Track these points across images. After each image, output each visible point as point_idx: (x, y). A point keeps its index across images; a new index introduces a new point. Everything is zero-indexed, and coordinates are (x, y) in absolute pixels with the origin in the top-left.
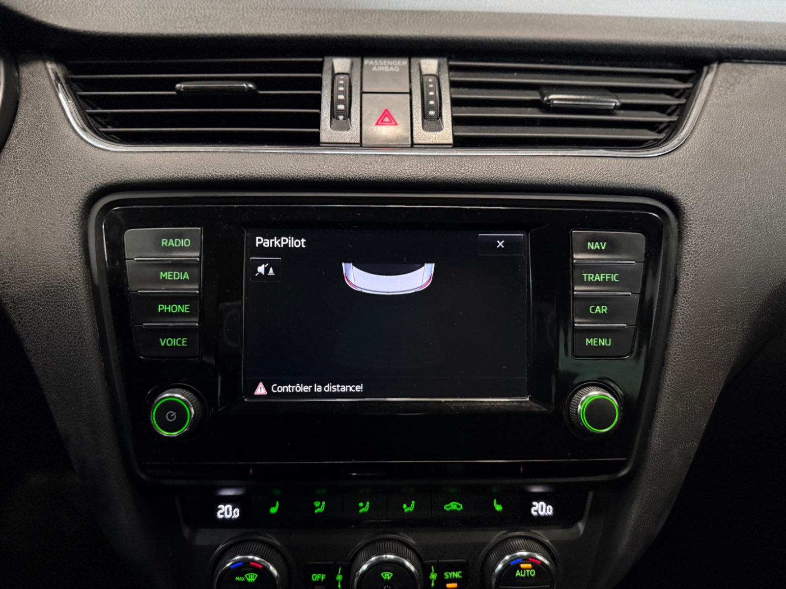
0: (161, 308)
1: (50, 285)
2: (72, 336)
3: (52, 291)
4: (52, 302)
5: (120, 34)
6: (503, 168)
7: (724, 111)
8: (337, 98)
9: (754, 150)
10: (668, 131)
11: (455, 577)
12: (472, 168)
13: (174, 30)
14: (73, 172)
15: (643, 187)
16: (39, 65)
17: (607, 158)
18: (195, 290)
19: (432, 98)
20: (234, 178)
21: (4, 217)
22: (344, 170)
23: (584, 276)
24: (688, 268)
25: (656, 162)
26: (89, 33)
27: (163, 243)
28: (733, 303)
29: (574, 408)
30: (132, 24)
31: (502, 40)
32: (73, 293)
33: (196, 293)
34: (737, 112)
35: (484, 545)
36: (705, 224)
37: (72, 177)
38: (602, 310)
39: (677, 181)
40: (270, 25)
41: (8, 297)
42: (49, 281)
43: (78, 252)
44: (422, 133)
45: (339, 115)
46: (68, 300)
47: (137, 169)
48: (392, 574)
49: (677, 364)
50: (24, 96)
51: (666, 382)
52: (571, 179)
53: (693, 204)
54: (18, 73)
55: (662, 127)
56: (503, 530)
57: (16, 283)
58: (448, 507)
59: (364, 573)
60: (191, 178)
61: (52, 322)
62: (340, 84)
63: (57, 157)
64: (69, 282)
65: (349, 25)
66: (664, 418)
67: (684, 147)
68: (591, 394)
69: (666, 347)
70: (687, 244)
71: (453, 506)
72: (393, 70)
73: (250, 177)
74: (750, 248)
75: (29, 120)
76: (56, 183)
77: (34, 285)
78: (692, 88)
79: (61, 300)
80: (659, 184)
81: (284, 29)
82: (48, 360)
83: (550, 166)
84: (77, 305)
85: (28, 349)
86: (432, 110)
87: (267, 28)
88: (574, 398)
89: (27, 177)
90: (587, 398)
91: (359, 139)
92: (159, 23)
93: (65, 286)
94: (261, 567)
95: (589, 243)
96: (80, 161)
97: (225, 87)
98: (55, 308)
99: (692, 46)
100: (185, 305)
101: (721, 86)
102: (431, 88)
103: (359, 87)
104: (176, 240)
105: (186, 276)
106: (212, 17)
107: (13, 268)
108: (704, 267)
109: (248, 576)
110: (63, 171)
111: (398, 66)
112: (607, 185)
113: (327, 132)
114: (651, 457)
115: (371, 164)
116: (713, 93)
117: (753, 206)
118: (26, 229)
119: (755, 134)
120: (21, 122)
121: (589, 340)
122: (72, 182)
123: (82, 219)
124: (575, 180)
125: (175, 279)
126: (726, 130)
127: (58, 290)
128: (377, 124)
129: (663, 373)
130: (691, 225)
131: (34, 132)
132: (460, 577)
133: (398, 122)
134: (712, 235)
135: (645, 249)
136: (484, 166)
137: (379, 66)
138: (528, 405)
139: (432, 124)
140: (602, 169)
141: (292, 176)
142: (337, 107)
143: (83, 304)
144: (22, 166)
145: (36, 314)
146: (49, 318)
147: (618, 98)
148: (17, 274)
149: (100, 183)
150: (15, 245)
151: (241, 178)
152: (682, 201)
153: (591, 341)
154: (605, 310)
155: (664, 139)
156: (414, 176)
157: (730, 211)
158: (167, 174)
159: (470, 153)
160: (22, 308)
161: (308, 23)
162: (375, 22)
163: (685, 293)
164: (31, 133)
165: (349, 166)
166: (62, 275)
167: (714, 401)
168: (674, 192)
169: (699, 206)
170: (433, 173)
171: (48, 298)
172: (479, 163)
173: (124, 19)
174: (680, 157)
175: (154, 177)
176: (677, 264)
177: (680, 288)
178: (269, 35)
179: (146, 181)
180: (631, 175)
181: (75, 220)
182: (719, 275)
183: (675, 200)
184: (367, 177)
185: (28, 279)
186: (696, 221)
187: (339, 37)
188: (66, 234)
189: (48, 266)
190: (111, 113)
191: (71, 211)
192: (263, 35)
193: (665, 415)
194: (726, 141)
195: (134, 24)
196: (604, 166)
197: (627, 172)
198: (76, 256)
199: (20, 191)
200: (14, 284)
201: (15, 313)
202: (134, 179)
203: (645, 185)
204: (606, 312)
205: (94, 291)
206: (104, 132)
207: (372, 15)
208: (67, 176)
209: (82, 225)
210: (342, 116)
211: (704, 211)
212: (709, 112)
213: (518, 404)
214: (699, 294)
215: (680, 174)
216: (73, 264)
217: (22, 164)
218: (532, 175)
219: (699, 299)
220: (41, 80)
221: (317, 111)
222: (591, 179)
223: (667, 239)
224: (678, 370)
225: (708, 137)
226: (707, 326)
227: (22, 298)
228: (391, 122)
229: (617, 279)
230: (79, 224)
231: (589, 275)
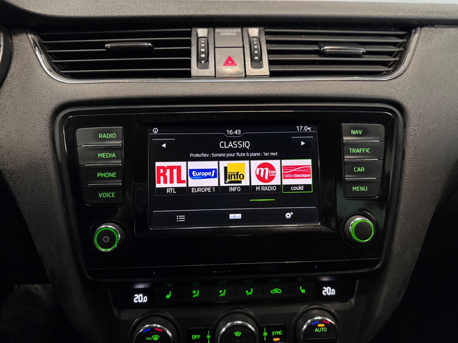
0: (99, 174)
1: (32, 163)
2: (45, 193)
3: (33, 166)
4: (33, 173)
5: (72, 17)
6: (300, 87)
7: (426, 54)
8: (201, 51)
9: (445, 76)
10: (394, 66)
11: (278, 334)
12: (282, 88)
13: (104, 14)
14: (45, 96)
15: (382, 98)
16: (24, 35)
17: (360, 81)
18: (120, 163)
19: (256, 49)
20: (141, 97)
21: (4, 123)
22: (206, 91)
23: (350, 150)
24: (410, 144)
25: (389, 83)
26: (53, 16)
27: (100, 136)
28: (437, 164)
29: (347, 228)
30: (79, 11)
31: (296, 16)
32: (46, 167)
33: (120, 166)
34: (433, 54)
35: (296, 313)
36: (419, 118)
37: (45, 98)
38: (362, 170)
39: (401, 93)
40: (160, 10)
41: (6, 171)
42: (32, 160)
43: (48, 143)
44: (251, 70)
45: (202, 60)
46: (43, 171)
47: (83, 93)
48: (241, 333)
49: (406, 201)
50: (15, 53)
51: (401, 211)
52: (340, 94)
53: (411, 107)
54: (12, 40)
55: (390, 64)
56: (306, 305)
57: (11, 162)
58: (273, 292)
59: (224, 333)
60: (116, 98)
61: (33, 185)
62: (202, 43)
63: (35, 88)
64: (44, 160)
65: (206, 9)
66: (400, 233)
67: (405, 74)
68: (356, 220)
69: (399, 191)
70: (409, 130)
71: (276, 291)
72: (232, 34)
73: (151, 96)
74: (445, 132)
75: (18, 67)
76: (35, 102)
77: (22, 163)
78: (407, 42)
79: (39, 172)
80: (391, 95)
81: (168, 12)
82: (31, 208)
83: (327, 87)
84: (48, 174)
85: (19, 202)
86: (256, 56)
87: (158, 11)
88: (347, 222)
89: (17, 100)
90: (354, 222)
91: (214, 74)
92: (95, 10)
93: (41, 163)
94: (161, 331)
95: (352, 131)
96: (49, 89)
97: (134, 45)
98: (35, 176)
99: (405, 17)
100: (113, 172)
101: (423, 40)
102: (255, 44)
103: (213, 44)
104: (107, 134)
105: (114, 155)
106: (125, 6)
107: (10, 153)
108: (419, 143)
109: (154, 337)
110: (39, 95)
111: (235, 32)
112: (361, 97)
113: (195, 70)
114: (393, 256)
115: (223, 87)
116: (419, 44)
117: (446, 107)
118: (17, 130)
119: (444, 66)
120: (13, 68)
121: (355, 187)
122: (45, 101)
123: (51, 123)
124: (343, 94)
125: (107, 157)
126: (428, 64)
127: (37, 165)
128: (224, 65)
129: (398, 206)
130: (411, 119)
131: (22, 73)
132: (281, 334)
133: (237, 64)
134: (423, 124)
135: (385, 133)
136: (289, 87)
137: (224, 32)
138: (320, 228)
139: (257, 64)
140: (358, 87)
141: (176, 95)
142: (200, 56)
143: (52, 173)
144: (15, 93)
145: (23, 181)
146: (32, 182)
147: (364, 48)
148: (12, 157)
149: (61, 101)
150: (11, 140)
151: (145, 97)
152: (405, 105)
153: (355, 188)
154: (363, 170)
155: (392, 70)
156: (248, 93)
157: (433, 110)
158: (102, 96)
159: (280, 80)
160: (15, 177)
161: (182, 8)
162: (221, 8)
163: (409, 159)
164: (20, 74)
165: (209, 88)
166: (39, 156)
167: (428, 222)
168: (400, 100)
169: (415, 108)
170: (259, 91)
171: (31, 170)
172: (286, 85)
173: (74, 8)
174: (402, 80)
175: (94, 97)
176: (404, 142)
177: (406, 156)
178: (160, 16)
179: (89, 100)
180: (375, 90)
181: (47, 124)
182: (429, 148)
183: (401, 104)
184: (220, 95)
185: (19, 160)
186: (414, 116)
187: (201, 16)
188: (42, 132)
189: (30, 151)
190: (67, 62)
191: (44, 119)
192: (156, 16)
193: (401, 231)
194: (429, 71)
195: (80, 11)
196: (359, 85)
197: (372, 89)
198: (48, 145)
199: (13, 108)
200: (10, 163)
201: (11, 180)
202: (82, 99)
203: (383, 96)
204: (364, 171)
205: (58, 166)
206: (63, 73)
207: (219, 3)
208: (42, 98)
209: (51, 126)
210: (204, 62)
211: (418, 110)
212: (417, 55)
213: (314, 227)
214: (417, 159)
215: (403, 90)
216: (46, 150)
217: (15, 92)
218: (317, 92)
219: (418, 162)
220: (25, 44)
221: (189, 58)
222: (352, 93)
223: (397, 128)
224: (407, 204)
225: (418, 68)
226: (423, 178)
227: (15, 171)
228: (232, 63)
229: (369, 151)
230: (49, 126)
231: (353, 149)
